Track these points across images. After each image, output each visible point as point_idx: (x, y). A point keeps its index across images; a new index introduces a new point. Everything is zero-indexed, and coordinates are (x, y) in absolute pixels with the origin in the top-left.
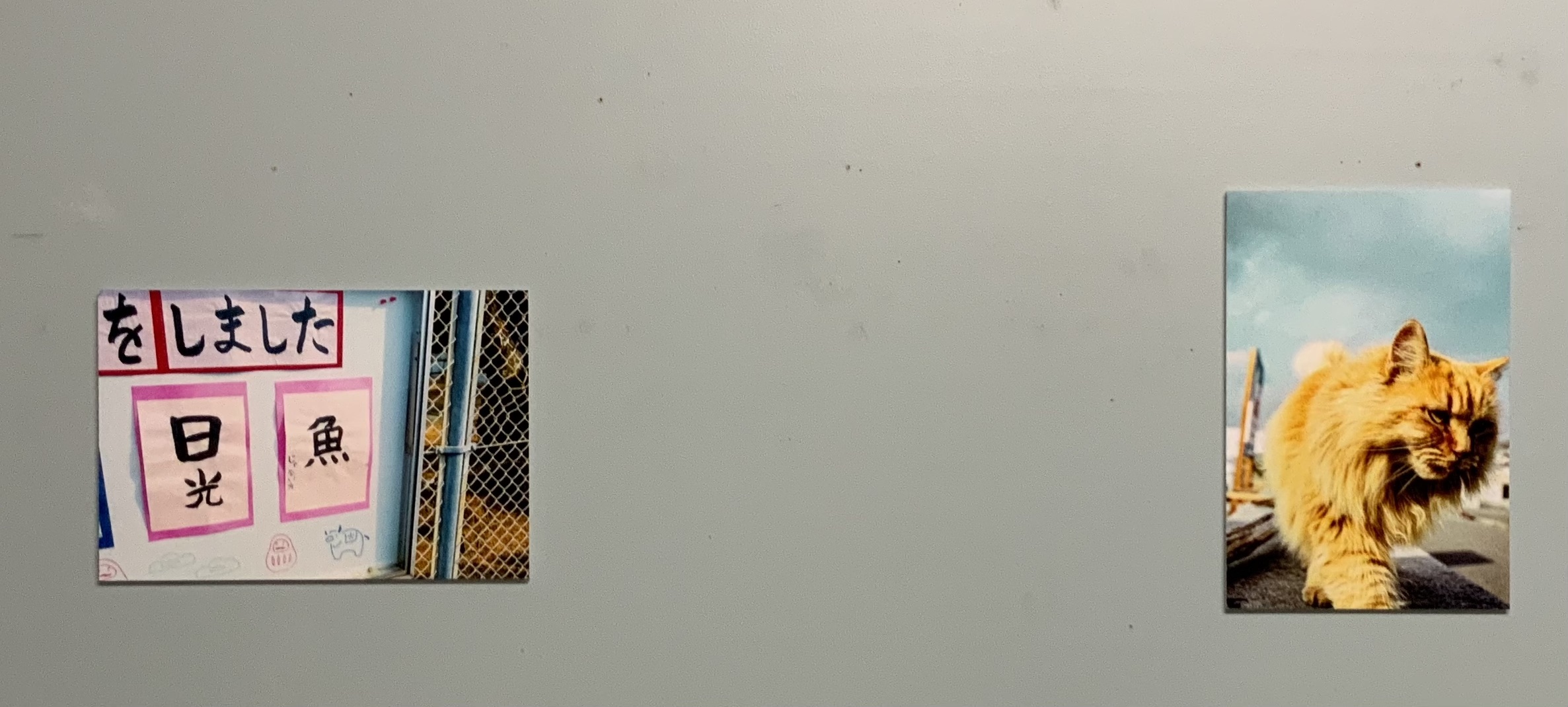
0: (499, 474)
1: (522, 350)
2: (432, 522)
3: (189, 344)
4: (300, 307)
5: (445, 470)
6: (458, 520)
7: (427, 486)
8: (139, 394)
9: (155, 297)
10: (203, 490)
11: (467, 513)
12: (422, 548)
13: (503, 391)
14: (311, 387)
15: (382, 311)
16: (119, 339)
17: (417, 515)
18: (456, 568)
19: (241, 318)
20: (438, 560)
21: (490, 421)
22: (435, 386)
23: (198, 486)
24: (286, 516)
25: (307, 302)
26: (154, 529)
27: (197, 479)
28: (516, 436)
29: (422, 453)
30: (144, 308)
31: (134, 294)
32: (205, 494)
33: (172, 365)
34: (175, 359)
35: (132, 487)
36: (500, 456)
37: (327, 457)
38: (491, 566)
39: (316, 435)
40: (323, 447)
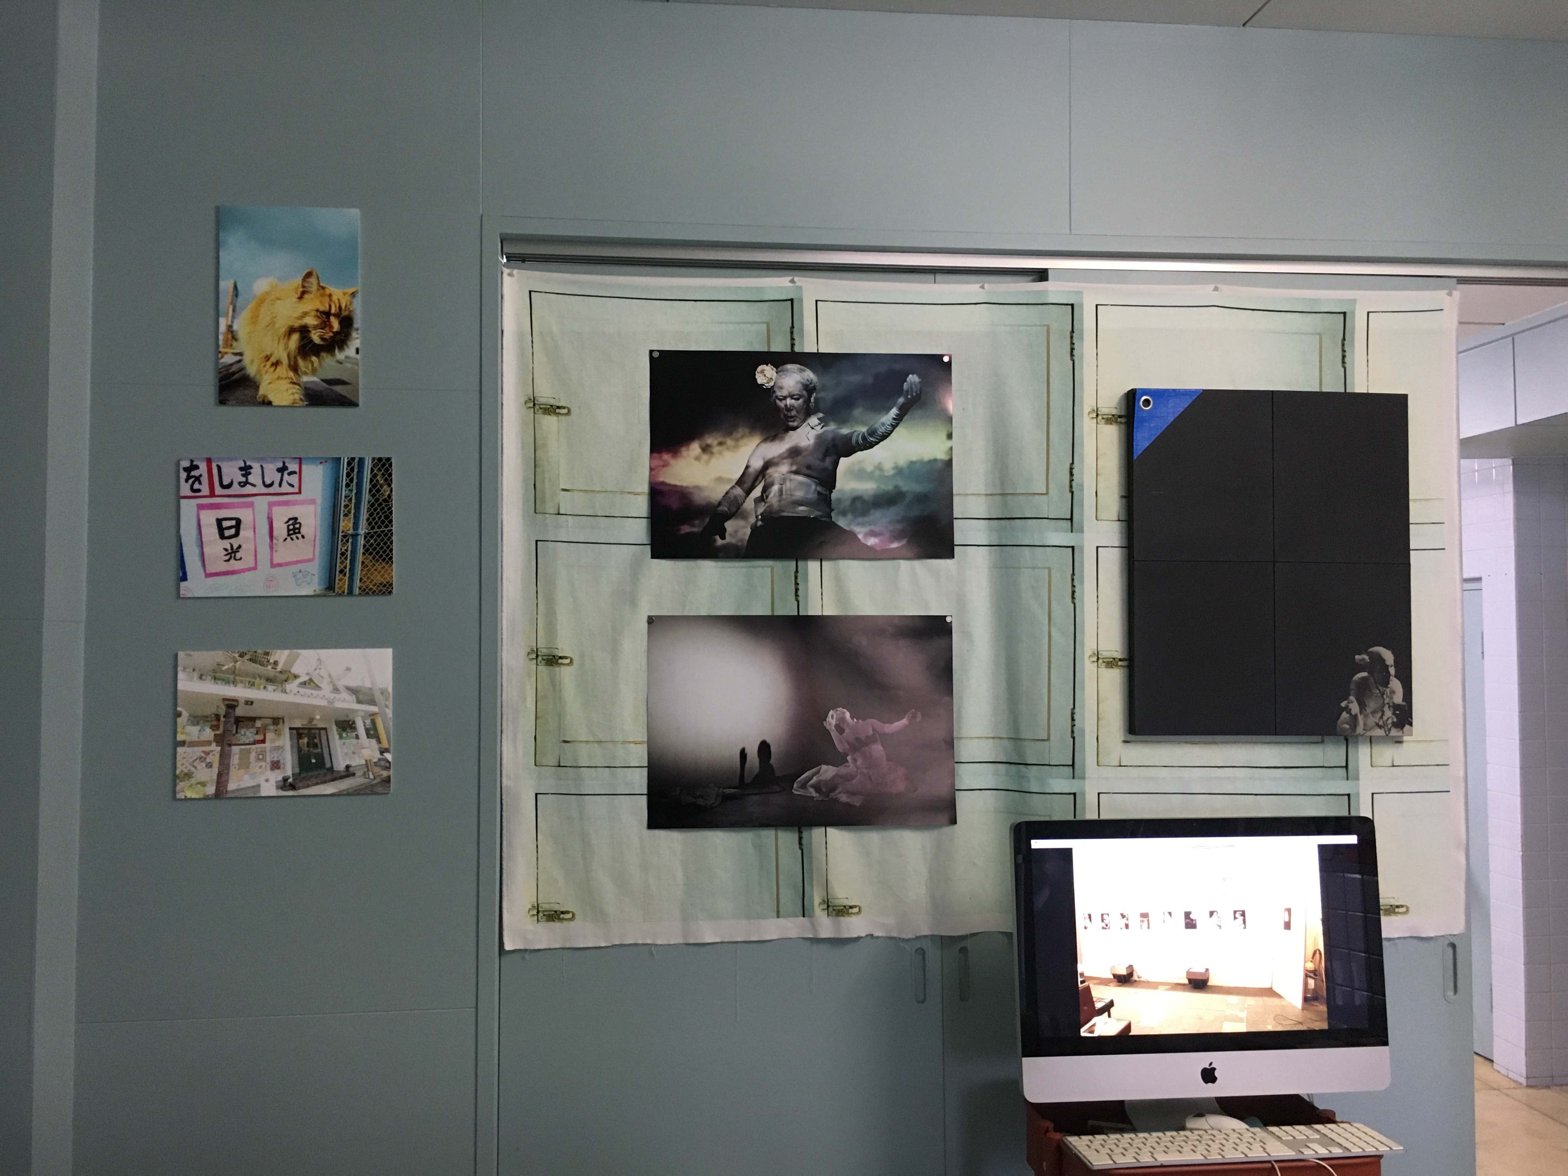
0: (378, 544)
1: (389, 485)
2: (345, 567)
3: (225, 483)
4: (280, 465)
5: (352, 542)
6: (359, 567)
7: (343, 550)
8: (201, 507)
9: (209, 461)
10: (232, 553)
11: (363, 563)
12: (340, 580)
13: (380, 505)
14: (286, 503)
15: (321, 467)
16: (191, 481)
17: (338, 564)
18: (357, 589)
19: (252, 471)
20: (349, 586)
21: (374, 519)
22: (347, 503)
23: (230, 551)
24: (273, 565)
25: (284, 463)
26: (208, 572)
27: (229, 547)
28: (387, 526)
29: (341, 534)
30: (203, 467)
31: (198, 459)
32: (233, 555)
33: (216, 494)
34: (218, 490)
35: (197, 551)
36: (379, 536)
37: (294, 537)
38: (375, 588)
39: (288, 526)
40: (292, 532)
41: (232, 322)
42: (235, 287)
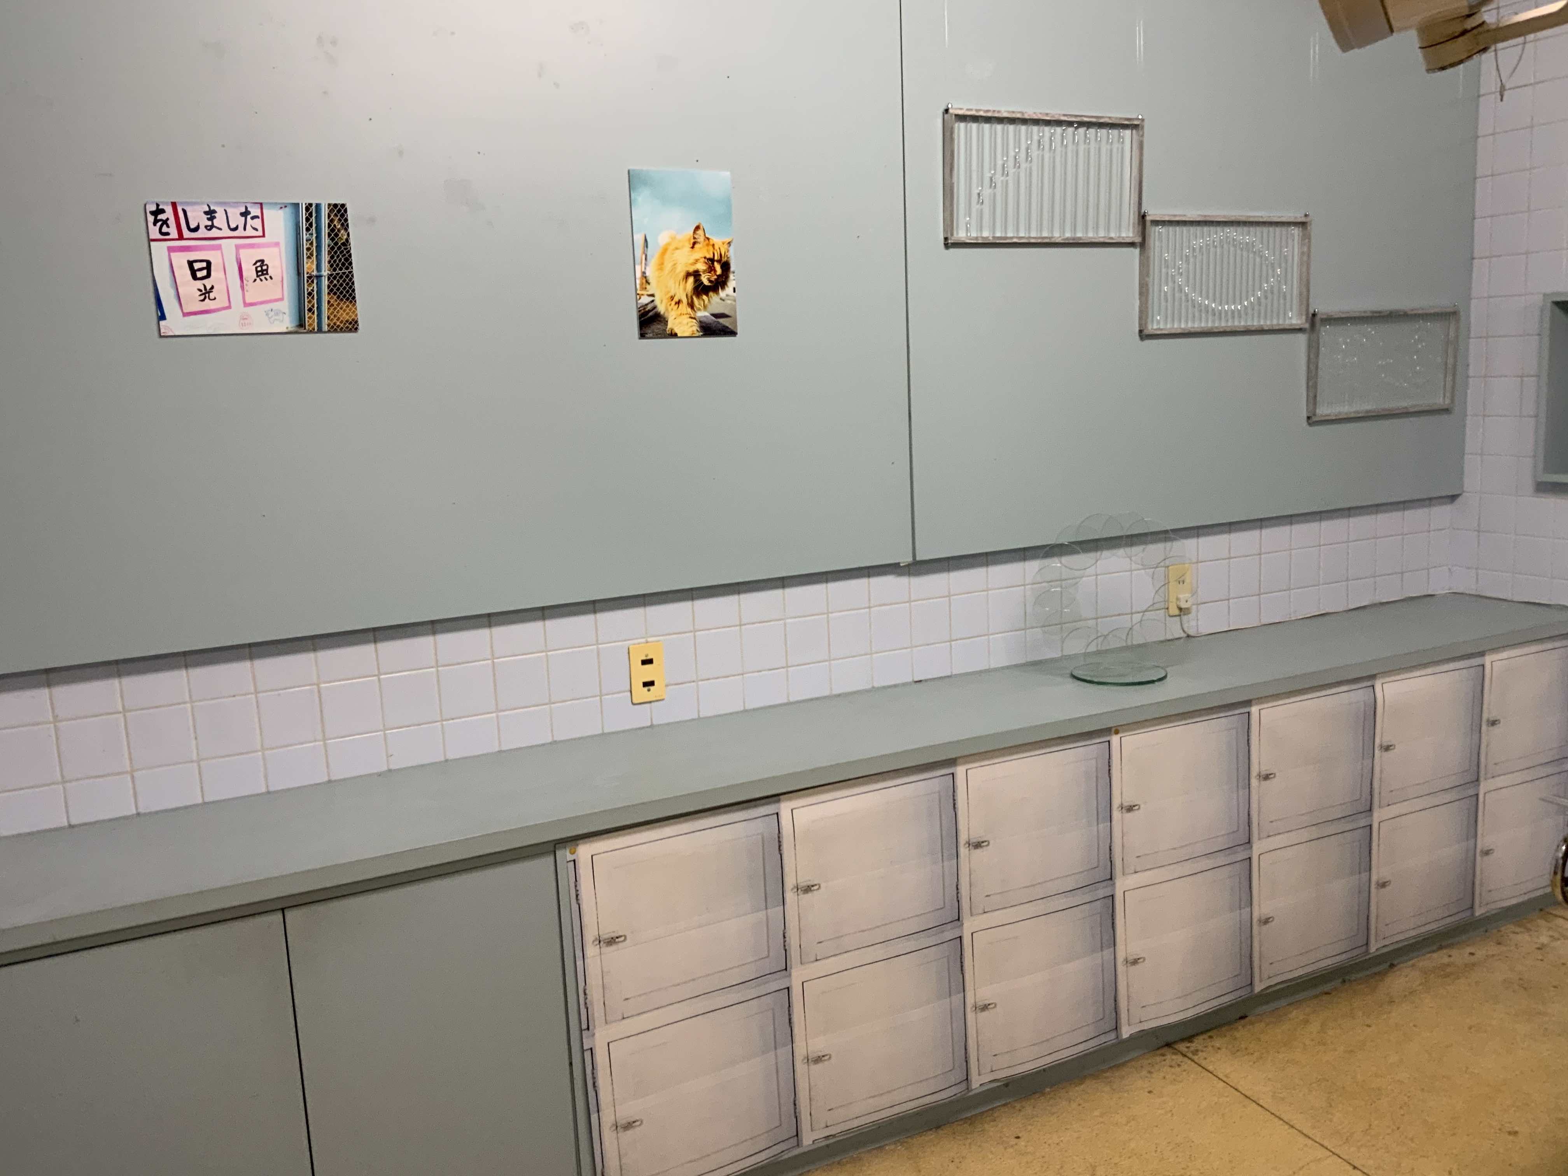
0: (341, 285)
1: (346, 230)
2: (313, 306)
3: (192, 226)
4: (243, 210)
5: (317, 283)
6: (325, 306)
7: (310, 290)
8: (171, 250)
9: (174, 205)
10: (206, 293)
11: (329, 302)
12: (310, 318)
13: (339, 248)
14: (252, 246)
15: (281, 212)
16: (159, 224)
17: (306, 303)
18: (326, 326)
19: (216, 215)
20: (318, 323)
21: (335, 261)
22: (308, 246)
23: (204, 291)
24: (246, 305)
25: (246, 208)
26: (185, 311)
27: (202, 288)
28: (347, 268)
29: (306, 276)
30: (169, 210)
31: (166, 203)
32: (207, 295)
33: (185, 236)
34: (186, 233)
35: (172, 292)
36: (341, 277)
37: (262, 277)
38: (342, 325)
39: (256, 268)
40: (260, 273)
41: (645, 268)
42: (646, 240)
